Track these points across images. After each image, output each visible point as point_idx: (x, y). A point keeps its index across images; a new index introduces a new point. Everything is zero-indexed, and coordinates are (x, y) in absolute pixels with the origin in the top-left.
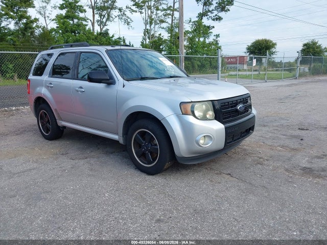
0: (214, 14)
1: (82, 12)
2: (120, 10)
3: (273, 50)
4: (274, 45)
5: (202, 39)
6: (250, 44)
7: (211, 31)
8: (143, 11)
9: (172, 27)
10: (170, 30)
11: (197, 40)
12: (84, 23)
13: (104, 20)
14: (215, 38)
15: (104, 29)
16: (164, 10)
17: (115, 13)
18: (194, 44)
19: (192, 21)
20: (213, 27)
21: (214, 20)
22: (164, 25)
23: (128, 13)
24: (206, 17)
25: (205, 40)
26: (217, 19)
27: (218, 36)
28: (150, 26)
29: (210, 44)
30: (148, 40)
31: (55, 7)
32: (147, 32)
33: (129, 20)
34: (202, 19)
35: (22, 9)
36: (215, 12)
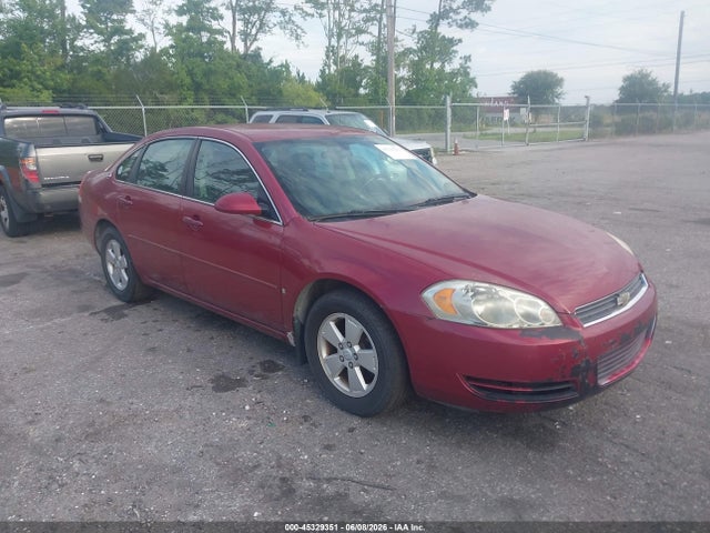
0: (461, 16)
1: (215, 19)
2: (284, 13)
3: (559, 90)
4: (559, 82)
5: (437, 65)
6: (517, 80)
7: (454, 48)
8: (325, 12)
9: (379, 42)
10: (376, 48)
11: (428, 66)
12: (220, 38)
13: (254, 31)
14: (462, 61)
15: (253, 48)
16: (365, 11)
17: (273, 18)
18: (422, 75)
19: (418, 30)
20: (460, 41)
21: (461, 26)
22: (364, 38)
23: (297, 18)
24: (446, 21)
25: (443, 66)
26: (467, 25)
27: (467, 58)
28: (338, 42)
29: (454, 74)
30: (333, 68)
31: (169, 12)
32: (331, 51)
33: (299, 31)
34: (438, 25)
35: (115, 17)
36: (464, 13)
